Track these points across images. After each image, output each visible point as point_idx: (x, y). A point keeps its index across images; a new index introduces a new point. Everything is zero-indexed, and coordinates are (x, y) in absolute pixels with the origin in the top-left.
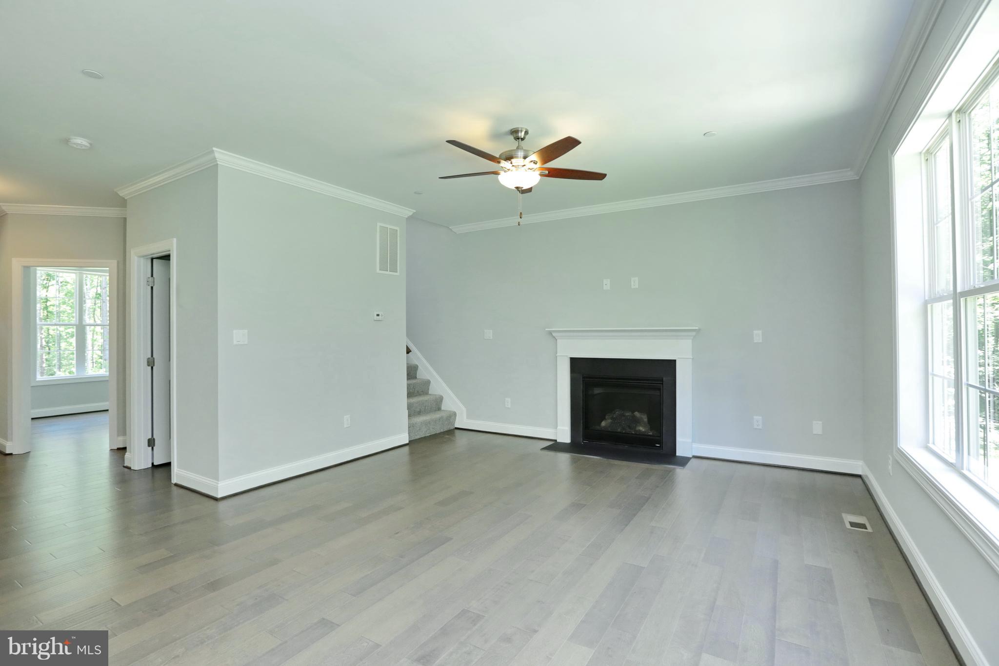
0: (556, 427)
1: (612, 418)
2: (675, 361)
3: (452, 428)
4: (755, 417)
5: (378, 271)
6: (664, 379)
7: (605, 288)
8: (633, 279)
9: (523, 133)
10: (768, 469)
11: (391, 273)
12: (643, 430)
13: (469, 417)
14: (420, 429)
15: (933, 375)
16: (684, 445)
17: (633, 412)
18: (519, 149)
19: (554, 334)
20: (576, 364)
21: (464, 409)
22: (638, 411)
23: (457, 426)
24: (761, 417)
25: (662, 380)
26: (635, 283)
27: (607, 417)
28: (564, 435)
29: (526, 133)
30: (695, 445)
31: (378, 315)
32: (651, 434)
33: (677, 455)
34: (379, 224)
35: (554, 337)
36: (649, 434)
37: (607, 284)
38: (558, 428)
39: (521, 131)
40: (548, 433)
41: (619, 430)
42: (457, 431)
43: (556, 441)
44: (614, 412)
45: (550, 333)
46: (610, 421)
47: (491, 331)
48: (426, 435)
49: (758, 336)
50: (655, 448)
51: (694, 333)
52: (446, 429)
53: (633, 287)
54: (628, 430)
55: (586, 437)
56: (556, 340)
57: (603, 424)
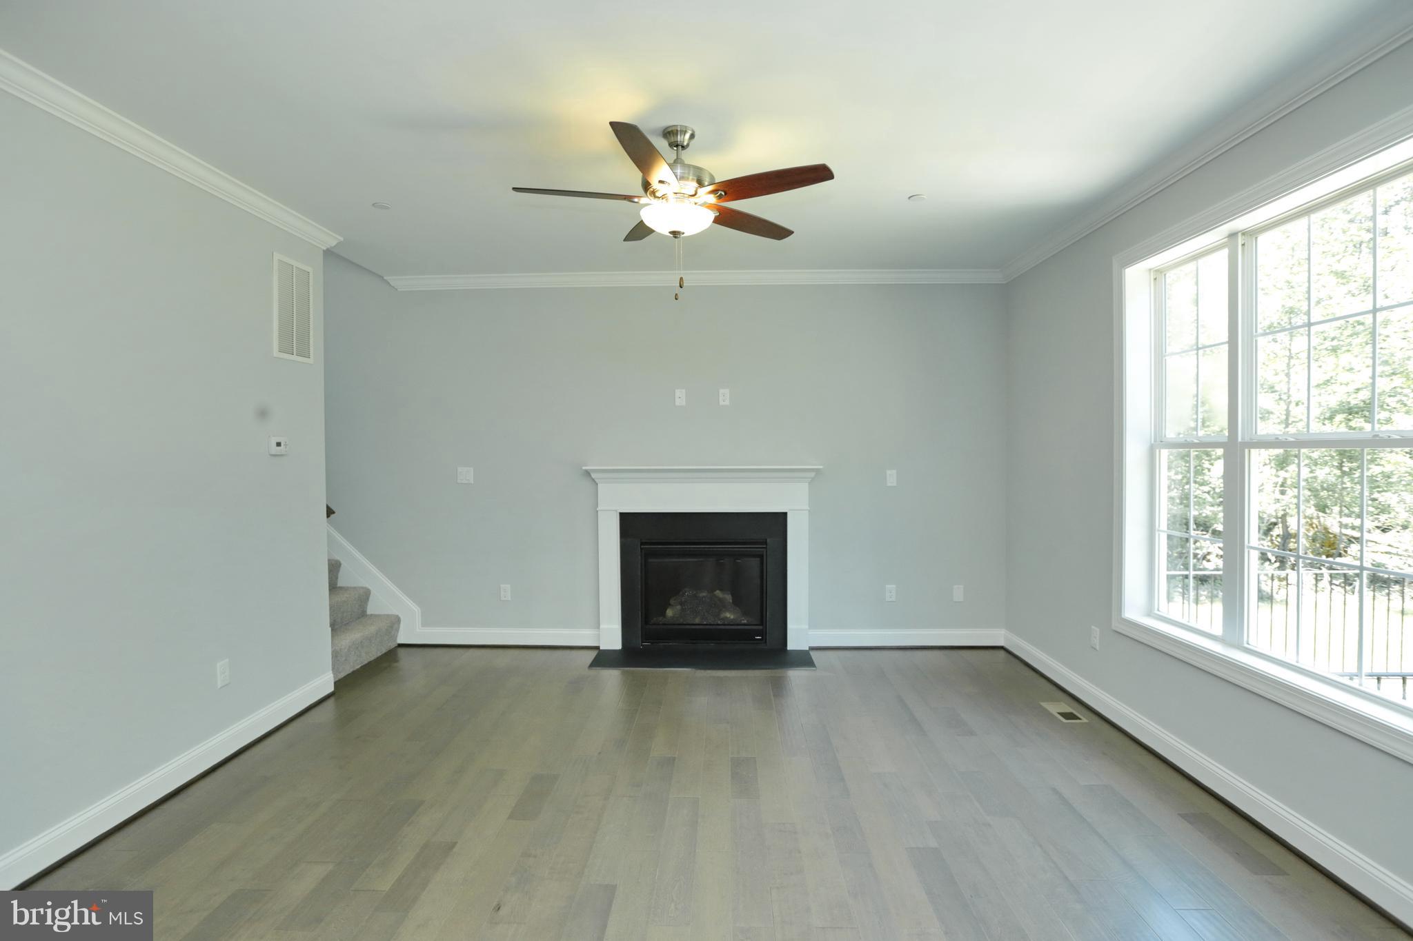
0: (598, 626)
1: (681, 604)
2: (785, 514)
3: (393, 645)
4: (887, 586)
5: (276, 353)
6: (768, 541)
7: (678, 402)
8: (721, 391)
9: (687, 136)
10: (909, 653)
11: (300, 359)
12: (732, 617)
13: (425, 624)
14: (346, 660)
15: (1159, 531)
16: (799, 636)
17: (713, 591)
18: (677, 163)
19: (593, 476)
20: (630, 523)
21: (416, 609)
22: (721, 590)
23: (401, 640)
24: (894, 586)
25: (766, 543)
26: (725, 397)
27: (672, 602)
28: (612, 639)
29: (692, 136)
30: (811, 632)
31: (279, 444)
32: (745, 621)
33: (788, 649)
34: (277, 256)
35: (593, 480)
36: (743, 622)
37: (680, 397)
38: (601, 627)
39: (685, 132)
40: (584, 637)
41: (697, 621)
42: (401, 651)
43: (597, 648)
44: (681, 593)
45: (588, 473)
46: (679, 607)
47: (472, 469)
48: (355, 669)
49: (892, 477)
50: (755, 642)
51: (813, 474)
52: (384, 651)
53: (721, 403)
54: (711, 620)
55: (646, 636)
56: (597, 484)
57: (670, 613)
